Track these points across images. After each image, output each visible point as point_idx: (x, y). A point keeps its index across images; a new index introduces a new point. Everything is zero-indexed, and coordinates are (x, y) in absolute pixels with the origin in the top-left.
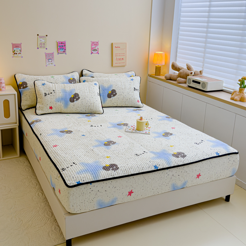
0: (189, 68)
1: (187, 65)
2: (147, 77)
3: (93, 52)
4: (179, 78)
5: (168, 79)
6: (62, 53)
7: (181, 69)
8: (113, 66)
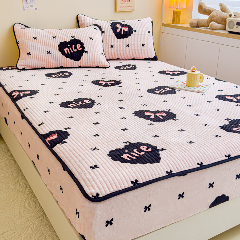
0: (223, 9)
1: (221, 5)
2: (161, 28)
4: (213, 22)
5: (195, 26)
7: (213, 11)
8: (117, 11)
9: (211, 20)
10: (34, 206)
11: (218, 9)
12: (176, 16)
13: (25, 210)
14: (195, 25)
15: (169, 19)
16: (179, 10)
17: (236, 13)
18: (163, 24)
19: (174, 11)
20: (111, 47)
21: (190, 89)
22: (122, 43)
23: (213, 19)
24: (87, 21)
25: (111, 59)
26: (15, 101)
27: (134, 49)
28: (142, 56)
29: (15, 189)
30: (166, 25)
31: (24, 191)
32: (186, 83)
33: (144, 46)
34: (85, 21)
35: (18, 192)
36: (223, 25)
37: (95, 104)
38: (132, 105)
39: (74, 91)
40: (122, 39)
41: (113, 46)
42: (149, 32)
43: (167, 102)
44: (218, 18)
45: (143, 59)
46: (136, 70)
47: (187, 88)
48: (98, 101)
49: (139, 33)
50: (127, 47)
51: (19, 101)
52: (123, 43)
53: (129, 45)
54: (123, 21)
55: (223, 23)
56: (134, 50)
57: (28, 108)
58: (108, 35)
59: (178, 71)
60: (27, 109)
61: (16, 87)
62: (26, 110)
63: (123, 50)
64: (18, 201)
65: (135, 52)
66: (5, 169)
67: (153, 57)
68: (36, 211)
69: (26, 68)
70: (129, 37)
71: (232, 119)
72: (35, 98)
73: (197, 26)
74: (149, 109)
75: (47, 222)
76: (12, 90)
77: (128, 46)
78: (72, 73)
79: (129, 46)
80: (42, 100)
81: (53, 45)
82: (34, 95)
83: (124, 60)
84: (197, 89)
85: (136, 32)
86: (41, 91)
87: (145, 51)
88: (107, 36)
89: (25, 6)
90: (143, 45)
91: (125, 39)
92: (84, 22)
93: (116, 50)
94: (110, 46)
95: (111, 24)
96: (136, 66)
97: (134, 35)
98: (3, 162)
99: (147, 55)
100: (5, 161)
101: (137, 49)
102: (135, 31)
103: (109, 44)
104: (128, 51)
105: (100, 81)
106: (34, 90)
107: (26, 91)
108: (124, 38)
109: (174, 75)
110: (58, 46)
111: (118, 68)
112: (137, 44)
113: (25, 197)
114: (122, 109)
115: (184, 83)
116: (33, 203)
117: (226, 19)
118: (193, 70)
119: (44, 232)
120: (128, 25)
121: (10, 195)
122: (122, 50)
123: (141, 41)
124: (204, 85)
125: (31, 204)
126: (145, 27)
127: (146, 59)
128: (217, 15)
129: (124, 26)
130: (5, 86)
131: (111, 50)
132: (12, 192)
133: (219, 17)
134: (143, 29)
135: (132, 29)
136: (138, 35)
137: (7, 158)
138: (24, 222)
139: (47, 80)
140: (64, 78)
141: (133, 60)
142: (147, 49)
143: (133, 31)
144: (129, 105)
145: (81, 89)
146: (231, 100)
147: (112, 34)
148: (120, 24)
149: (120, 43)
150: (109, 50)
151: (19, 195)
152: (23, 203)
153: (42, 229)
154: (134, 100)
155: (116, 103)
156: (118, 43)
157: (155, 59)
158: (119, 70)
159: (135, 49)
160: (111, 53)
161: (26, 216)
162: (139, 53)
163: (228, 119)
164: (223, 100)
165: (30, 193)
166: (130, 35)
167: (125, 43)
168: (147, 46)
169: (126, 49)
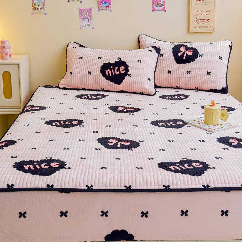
3: (155, 7)
6: (104, 10)
8: (190, 32)
25: (170, 87)
26: (20, 114)
27: (196, 77)
33: (209, 74)
34: (146, 42)
40: (182, 64)
41: (171, 71)
42: (221, 58)
45: (208, 90)
49: (206, 59)
52: (183, 69)
53: (190, 71)
58: (167, 59)
63: (182, 77)
65: (197, 80)
69: (66, 88)
70: (192, 62)
77: (188, 73)
79: (190, 73)
81: (96, 66)
82: (39, 111)
85: (202, 57)
87: (210, 80)
88: (166, 60)
91: (187, 64)
92: (144, 43)
94: (167, 72)
95: (175, 46)
97: (198, 61)
99: (212, 85)
101: (201, 78)
103: (166, 69)
104: (188, 78)
108: (185, 63)
110: (100, 67)
112: (200, 71)
122: (180, 77)
123: (207, 68)
126: (216, 52)
131: (168, 76)
134: (213, 53)
136: (204, 61)
142: (213, 77)
143: (198, 56)
147: (171, 58)
149: (180, 69)
150: (166, 76)
156: (177, 68)
157: (224, 91)
160: (168, 80)
162: (203, 82)
166: (193, 60)
167: (185, 69)
168: (214, 75)
169: (186, 76)
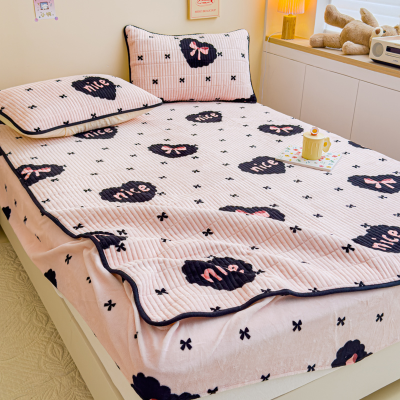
0: (366, 19)
1: (363, 12)
2: (263, 44)
4: (348, 42)
7: (349, 22)
8: (191, 18)
9: (346, 37)
10: (61, 354)
11: (358, 17)
12: (288, 26)
13: (47, 359)
14: (319, 44)
15: (276, 30)
16: (294, 16)
17: (386, 27)
18: (267, 38)
19: (285, 18)
20: (180, 82)
21: (308, 164)
22: (198, 75)
23: (349, 36)
24: (141, 38)
25: (181, 100)
26: (27, 186)
27: (218, 84)
28: (231, 96)
29: (30, 324)
30: (270, 40)
31: (44, 327)
32: (301, 150)
33: (235, 79)
34: (138, 38)
35: (34, 329)
36: (364, 47)
37: (156, 193)
38: (216, 195)
39: (122, 166)
40: (198, 68)
41: (184, 79)
42: (243, 56)
43: (270, 188)
44: (358, 35)
45: (232, 100)
46: (221, 122)
47: (303, 162)
48: (161, 187)
49: (227, 59)
50: (206, 80)
51: (33, 185)
52: (200, 75)
53: (210, 77)
54: (201, 36)
55: (365, 42)
56: (218, 87)
57: (50, 199)
58: (176, 62)
59: (290, 126)
60: (48, 200)
61: (27, 158)
62: (46, 202)
63: (200, 85)
64: (36, 344)
65: (219, 89)
66: (14, 288)
67: (249, 97)
68: (64, 362)
70: (210, 64)
71: (372, 225)
72: (60, 180)
73: (322, 45)
74: (242, 203)
75: (80, 380)
76: (22, 164)
77: (208, 80)
78: (117, 129)
79: (210, 79)
80: (72, 186)
82: (58, 175)
83: (201, 101)
84: (318, 164)
85: (222, 56)
86: (68, 167)
87: (236, 87)
88: (174, 64)
89: (38, 14)
90: (233, 78)
91: (204, 67)
92: (136, 38)
93: (188, 86)
94: (178, 80)
95: (181, 41)
96: (221, 114)
97: (218, 61)
98: (9, 276)
99: (239, 93)
100: (12, 274)
101: (224, 85)
102: (220, 54)
103: (178, 76)
104: (207, 87)
105: (162, 145)
106: (56, 166)
107: (45, 166)
108: (201, 66)
109: (283, 133)
111: (191, 118)
112: (223, 76)
113: (46, 338)
114: (200, 203)
115: (299, 151)
116: (58, 348)
117: (370, 36)
118: (313, 133)
119: (77, 397)
120: (209, 44)
121: (22, 334)
122: (198, 85)
123: (230, 71)
124: (331, 156)
125: (56, 350)
126: (236, 47)
127: (238, 101)
128: (356, 30)
129: (202, 47)
130: (9, 155)
131: (180, 86)
132: (25, 329)
133: (359, 33)
134: (233, 50)
135: (215, 50)
136: (225, 61)
137: (16, 268)
138: (46, 382)
139: (76, 143)
140: (104, 140)
141: (216, 103)
142: (239, 83)
143: (216, 55)
144: (210, 196)
145: (132, 162)
146: (372, 187)
147: (182, 60)
148: (195, 42)
149: (195, 75)
150: (178, 87)
151: (36, 335)
152: (44, 348)
153: (73, 394)
154: (218, 186)
155: (190, 192)
156: (191, 74)
157: (253, 100)
158: (194, 123)
159: (220, 84)
160: (180, 91)
161: (48, 370)
162: (227, 91)
163: (365, 226)
164: (361, 187)
165: (53, 331)
166: (212, 61)
167: (203, 75)
168: (239, 80)
169: (205, 85)
